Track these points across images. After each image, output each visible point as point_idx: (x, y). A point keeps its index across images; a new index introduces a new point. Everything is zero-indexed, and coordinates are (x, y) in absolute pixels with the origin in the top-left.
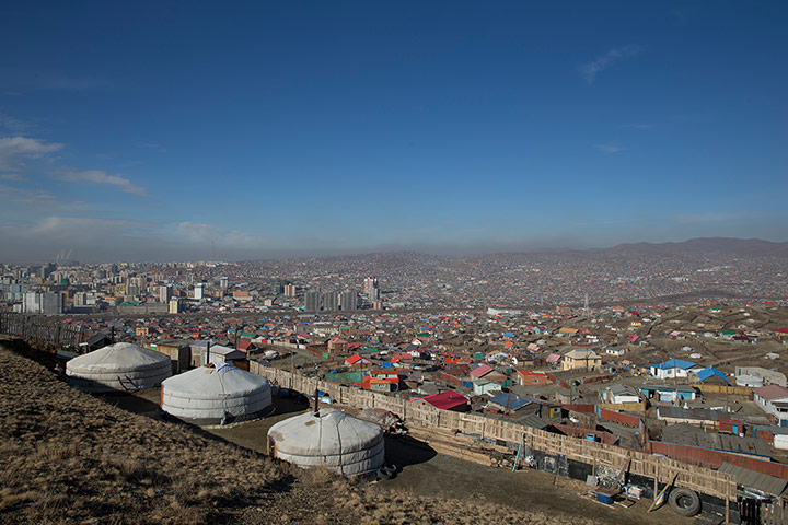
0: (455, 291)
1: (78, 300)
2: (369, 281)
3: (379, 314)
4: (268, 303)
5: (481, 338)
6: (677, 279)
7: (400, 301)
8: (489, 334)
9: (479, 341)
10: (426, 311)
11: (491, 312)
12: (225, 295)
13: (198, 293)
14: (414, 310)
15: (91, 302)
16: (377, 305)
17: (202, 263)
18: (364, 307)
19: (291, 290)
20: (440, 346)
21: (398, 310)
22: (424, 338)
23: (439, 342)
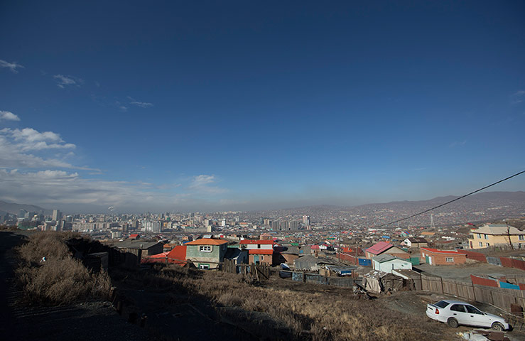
0: (350, 221)
1: (169, 226)
2: (305, 217)
3: (310, 231)
4: (255, 227)
5: (367, 239)
6: (476, 213)
7: (321, 226)
8: (372, 237)
9: (366, 241)
10: (334, 230)
11: (370, 230)
12: (236, 224)
13: (223, 224)
14: (328, 230)
15: (174, 227)
16: (309, 228)
17: (230, 212)
18: (303, 229)
19: (267, 222)
20: (341, 245)
21: (319, 230)
22: (331, 241)
23: (340, 242)
